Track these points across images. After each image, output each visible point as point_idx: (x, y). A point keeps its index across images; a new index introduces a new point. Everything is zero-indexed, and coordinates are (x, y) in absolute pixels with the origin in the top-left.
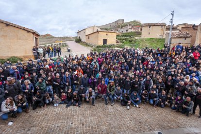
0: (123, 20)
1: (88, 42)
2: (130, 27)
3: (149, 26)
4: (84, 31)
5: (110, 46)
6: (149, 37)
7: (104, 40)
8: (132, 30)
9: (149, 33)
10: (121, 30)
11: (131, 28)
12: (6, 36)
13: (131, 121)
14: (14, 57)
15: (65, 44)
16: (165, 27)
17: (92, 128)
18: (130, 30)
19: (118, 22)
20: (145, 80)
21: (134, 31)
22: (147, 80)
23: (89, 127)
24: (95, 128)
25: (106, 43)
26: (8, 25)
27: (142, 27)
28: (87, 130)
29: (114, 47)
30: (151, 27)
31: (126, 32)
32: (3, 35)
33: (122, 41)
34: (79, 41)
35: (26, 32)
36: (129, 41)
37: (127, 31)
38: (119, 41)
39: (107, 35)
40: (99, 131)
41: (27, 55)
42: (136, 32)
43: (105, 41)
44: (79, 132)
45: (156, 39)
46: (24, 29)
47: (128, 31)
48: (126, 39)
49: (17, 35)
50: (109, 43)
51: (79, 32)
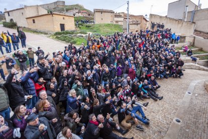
0: (64, 2)
1: (31, 28)
2: (77, 11)
3: (101, 11)
7: (61, 24)
8: (80, 15)
9: (102, 19)
11: (78, 13)
16: (114, 14)
19: (58, 4)
21: (82, 16)
25: (64, 29)
30: (103, 13)
34: (11, 25)
36: (86, 26)
37: (74, 15)
39: (64, 18)
42: (84, 17)
43: (62, 26)
47: (76, 16)
48: (82, 25)
51: (8, 13)
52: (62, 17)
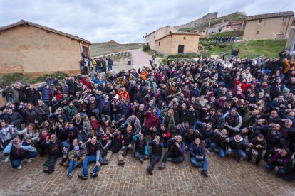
0: (216, 14)
1: (158, 50)
2: (227, 24)
3: (260, 19)
4: (154, 34)
5: (187, 56)
6: (257, 38)
7: (180, 46)
8: (229, 29)
9: (258, 32)
10: (210, 30)
11: (227, 26)
12: (48, 46)
13: (187, 180)
14: (59, 72)
15: (129, 53)
16: (292, 19)
17: (122, 184)
18: (225, 30)
19: (207, 18)
20: (227, 114)
21: (232, 30)
22: (230, 115)
23: (119, 181)
24: (127, 184)
25: (182, 51)
26: (49, 31)
27: (245, 23)
28: (114, 184)
29: (194, 57)
30: (263, 21)
31: (217, 32)
32: (45, 46)
33: (208, 47)
34: (146, 48)
35: (70, 40)
36: (221, 46)
37: (220, 30)
38: (203, 47)
39: (185, 38)
40: (130, 190)
41: (73, 69)
42: (235, 31)
43: (181, 48)
44: (103, 186)
45: (269, 41)
46: (67, 36)
47: (222, 31)
48: (215, 45)
49: (60, 45)
50: (186, 51)
51: (147, 37)
52: (183, 36)
